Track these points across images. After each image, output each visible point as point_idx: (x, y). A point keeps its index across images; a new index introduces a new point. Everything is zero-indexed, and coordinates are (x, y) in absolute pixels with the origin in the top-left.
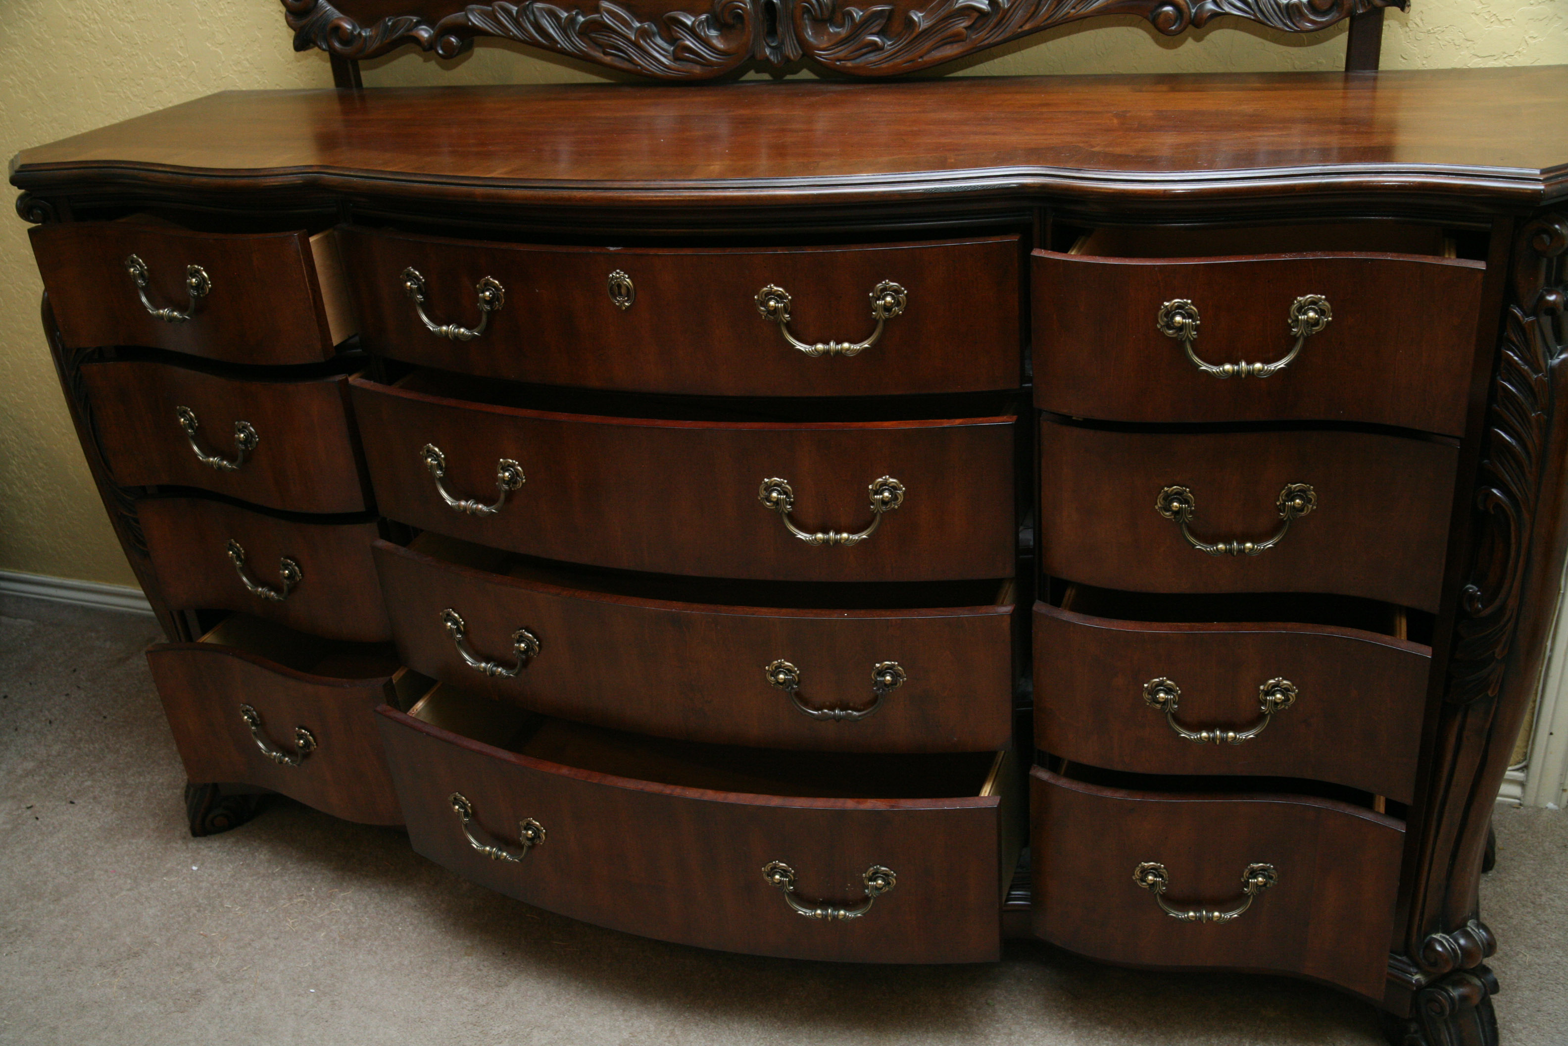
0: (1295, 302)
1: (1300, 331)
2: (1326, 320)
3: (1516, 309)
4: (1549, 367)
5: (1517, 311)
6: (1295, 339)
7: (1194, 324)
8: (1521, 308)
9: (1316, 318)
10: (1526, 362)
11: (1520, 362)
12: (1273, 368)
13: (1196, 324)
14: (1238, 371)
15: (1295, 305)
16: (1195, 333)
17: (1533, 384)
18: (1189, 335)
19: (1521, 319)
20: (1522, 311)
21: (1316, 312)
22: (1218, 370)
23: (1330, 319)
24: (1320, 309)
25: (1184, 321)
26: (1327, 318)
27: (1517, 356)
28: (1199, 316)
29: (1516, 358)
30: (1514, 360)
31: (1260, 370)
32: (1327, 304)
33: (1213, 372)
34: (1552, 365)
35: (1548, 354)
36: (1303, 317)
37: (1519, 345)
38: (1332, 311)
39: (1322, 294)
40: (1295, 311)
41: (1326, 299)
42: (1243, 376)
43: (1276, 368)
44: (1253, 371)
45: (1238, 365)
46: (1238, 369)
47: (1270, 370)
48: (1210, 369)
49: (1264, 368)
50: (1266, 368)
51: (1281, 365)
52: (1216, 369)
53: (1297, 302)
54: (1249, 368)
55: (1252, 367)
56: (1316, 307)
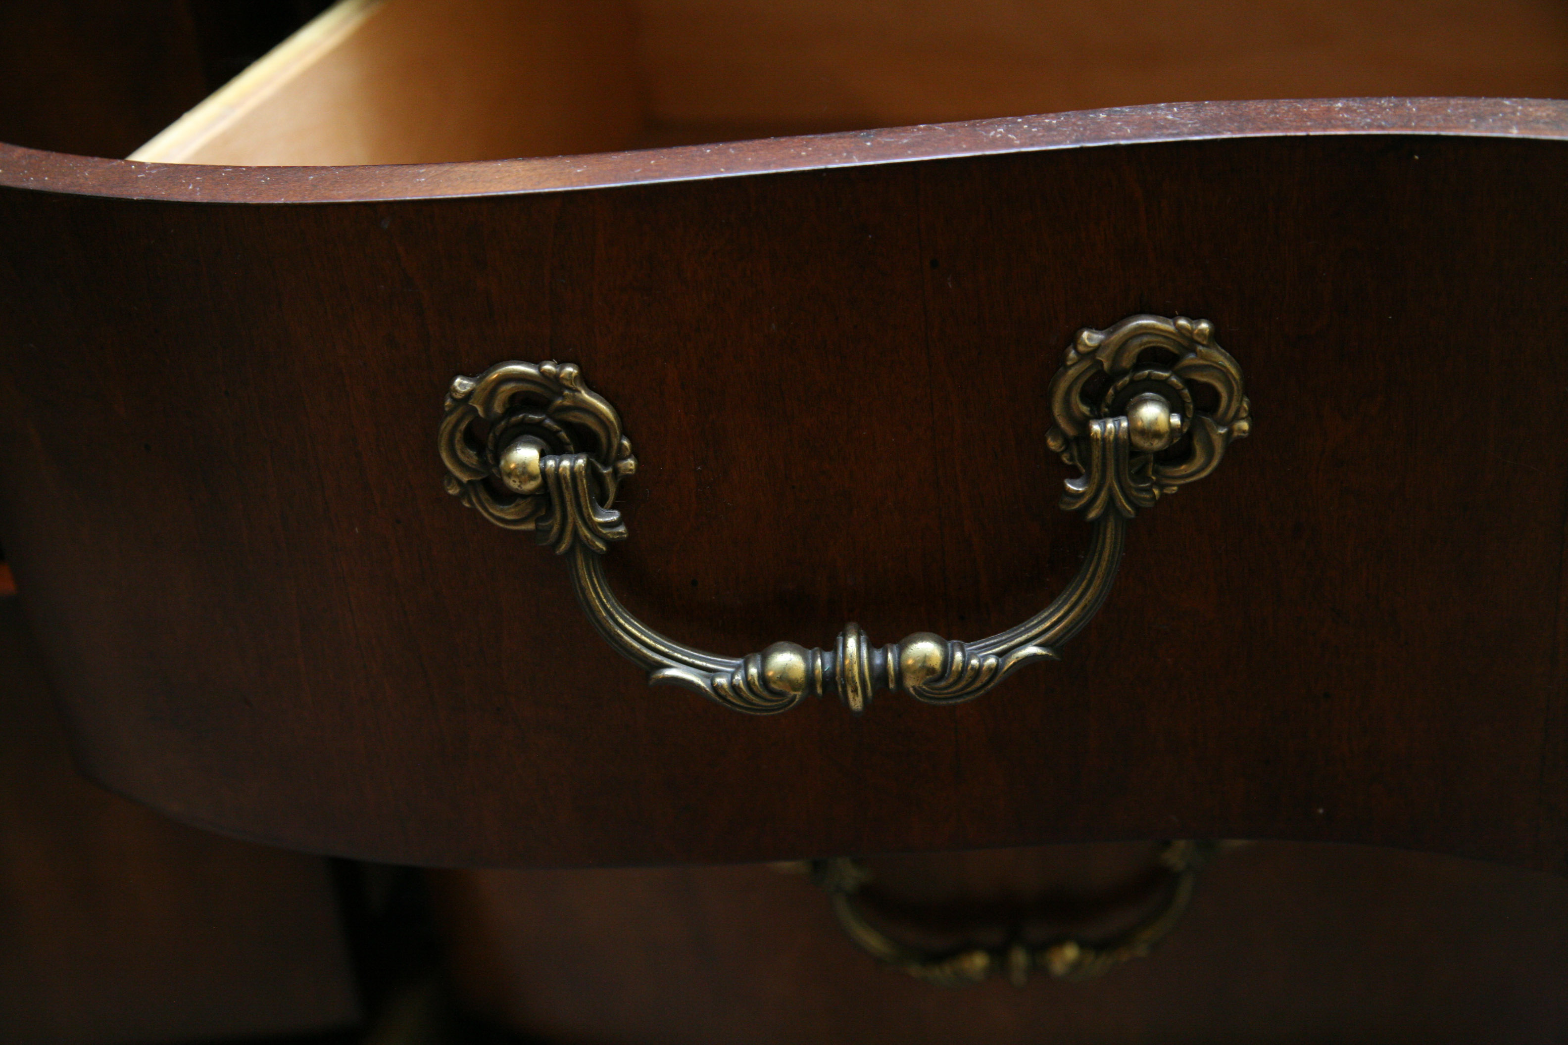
0: (1073, 354)
1: (1103, 495)
2: (1221, 435)
6: (1080, 526)
7: (602, 473)
9: (1172, 430)
12: (989, 663)
13: (611, 475)
14: (830, 680)
15: (1072, 372)
16: (614, 516)
18: (585, 532)
21: (1174, 405)
22: (738, 678)
23: (1239, 429)
24: (1190, 384)
25: (550, 464)
26: (1226, 425)
28: (625, 433)
31: (931, 669)
32: (1221, 358)
33: (716, 688)
36: (1110, 425)
38: (1248, 390)
39: (1196, 315)
40: (1075, 398)
41: (1216, 337)
42: (856, 703)
43: (1004, 663)
44: (901, 672)
45: (828, 656)
46: (828, 667)
47: (978, 671)
48: (703, 677)
49: (947, 661)
50: (958, 656)
51: (1024, 648)
52: (733, 675)
53: (1082, 356)
54: (878, 661)
55: (894, 658)
56: (1171, 376)
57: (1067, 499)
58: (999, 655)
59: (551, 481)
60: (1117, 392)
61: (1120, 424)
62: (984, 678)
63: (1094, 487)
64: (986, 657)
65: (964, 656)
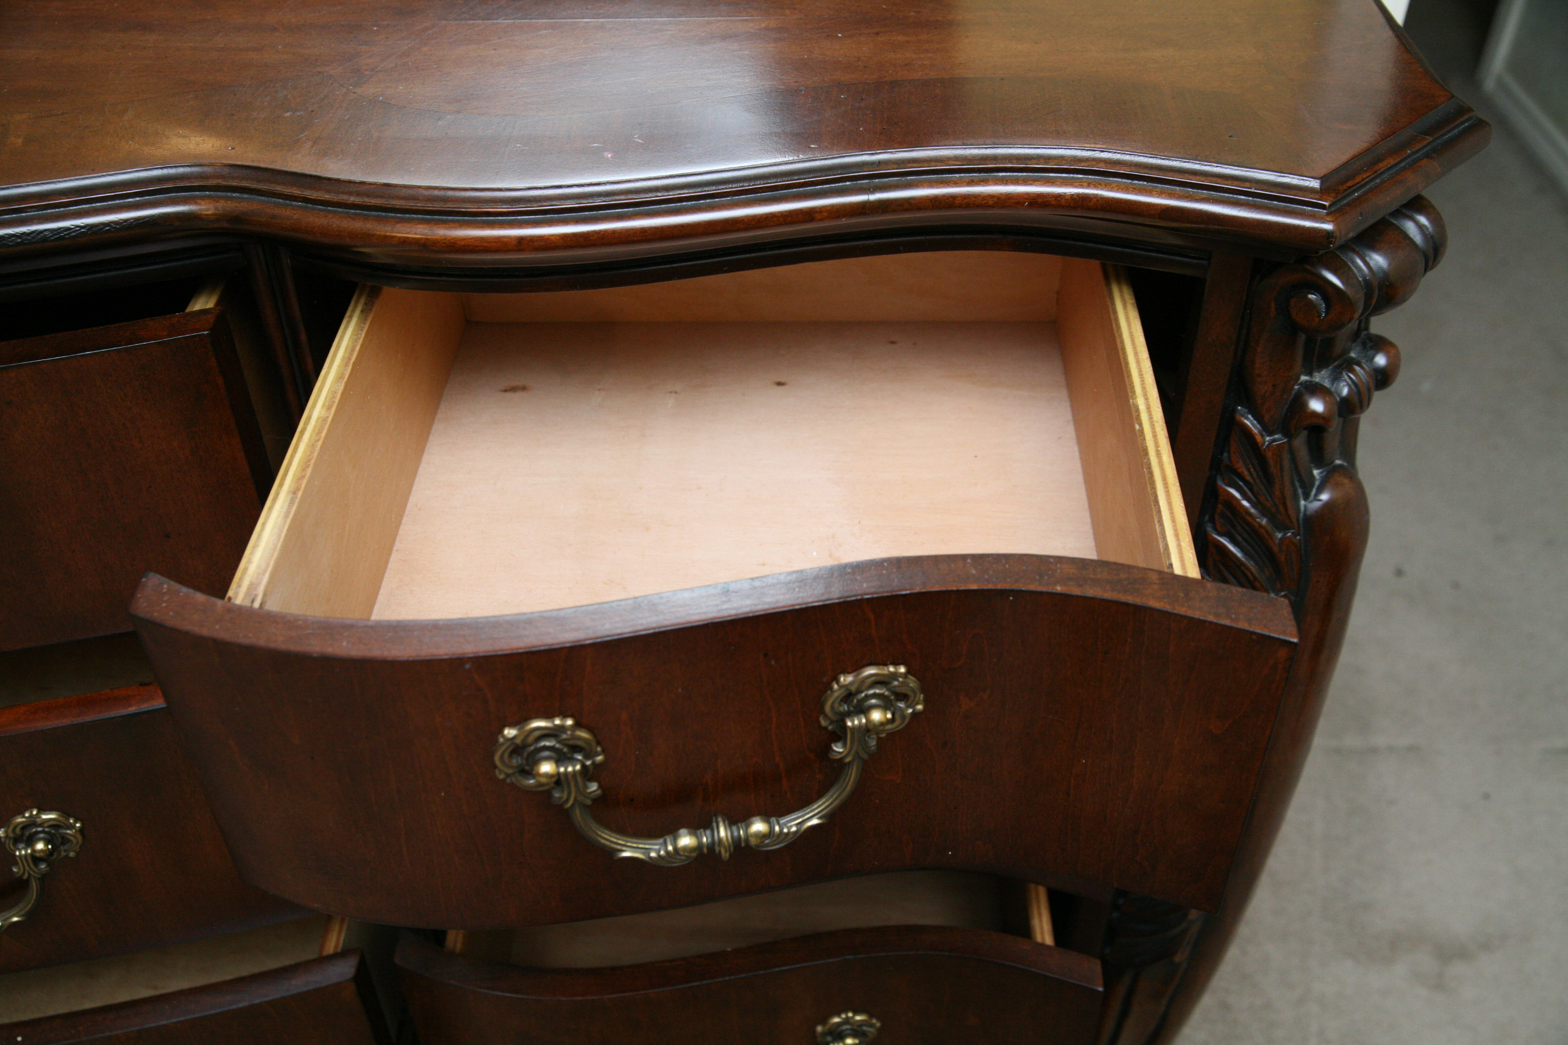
0: (836, 687)
1: (852, 752)
2: (910, 711)
3: (1247, 418)
4: (1302, 515)
5: (1249, 422)
6: (840, 766)
7: (588, 763)
8: (1258, 418)
10: (1264, 511)
11: (1253, 511)
12: (794, 829)
13: (593, 763)
14: (711, 847)
15: (836, 696)
17: (1276, 549)
18: (582, 795)
19: (1259, 438)
20: (1259, 422)
21: (888, 709)
22: (662, 850)
23: (920, 707)
24: (894, 692)
25: (562, 770)
26: (913, 707)
27: (1249, 500)
28: (598, 743)
29: (1245, 503)
30: (1243, 506)
31: (763, 836)
32: (911, 683)
34: (1308, 513)
35: (1300, 491)
36: (856, 721)
37: (1251, 481)
38: (923, 691)
39: (896, 664)
40: (837, 711)
41: (909, 674)
42: (726, 856)
43: (801, 827)
44: (747, 839)
45: (708, 832)
46: (710, 840)
47: (788, 834)
48: (643, 854)
49: (772, 829)
50: (777, 828)
51: (811, 820)
52: (659, 851)
53: (841, 687)
54: (736, 834)
55: (743, 832)
56: (885, 691)
57: (834, 754)
58: (797, 825)
59: (563, 778)
60: (858, 701)
61: (861, 721)
62: (791, 836)
63: (847, 750)
64: (791, 827)
65: (780, 827)
